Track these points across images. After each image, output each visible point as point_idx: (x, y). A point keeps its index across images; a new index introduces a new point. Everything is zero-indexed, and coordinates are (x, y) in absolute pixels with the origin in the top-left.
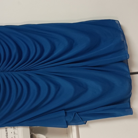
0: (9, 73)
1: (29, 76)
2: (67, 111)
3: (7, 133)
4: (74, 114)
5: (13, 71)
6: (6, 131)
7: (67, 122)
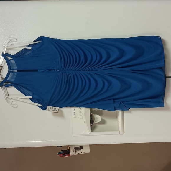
0: (78, 72)
1: (91, 75)
2: (115, 101)
3: (75, 111)
4: (120, 102)
5: (80, 71)
6: (75, 109)
7: (115, 107)
